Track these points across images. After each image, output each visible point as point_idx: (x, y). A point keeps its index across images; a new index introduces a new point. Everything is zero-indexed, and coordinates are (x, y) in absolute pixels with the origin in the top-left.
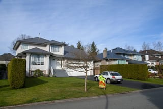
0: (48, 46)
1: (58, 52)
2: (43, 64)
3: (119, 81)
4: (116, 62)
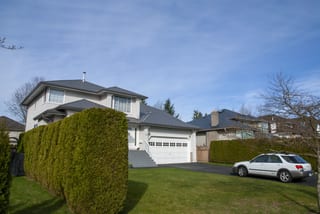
0: (109, 98)
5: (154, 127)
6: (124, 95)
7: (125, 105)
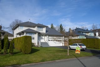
0: (36, 27)
1: (42, 31)
2: (34, 39)
3: (84, 49)
4: (79, 38)
5: (49, 36)
6: (41, 26)
7: (41, 29)
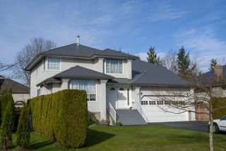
0: (101, 61)
1: (121, 72)
2: (94, 100)
6: (114, 58)
7: (116, 66)
